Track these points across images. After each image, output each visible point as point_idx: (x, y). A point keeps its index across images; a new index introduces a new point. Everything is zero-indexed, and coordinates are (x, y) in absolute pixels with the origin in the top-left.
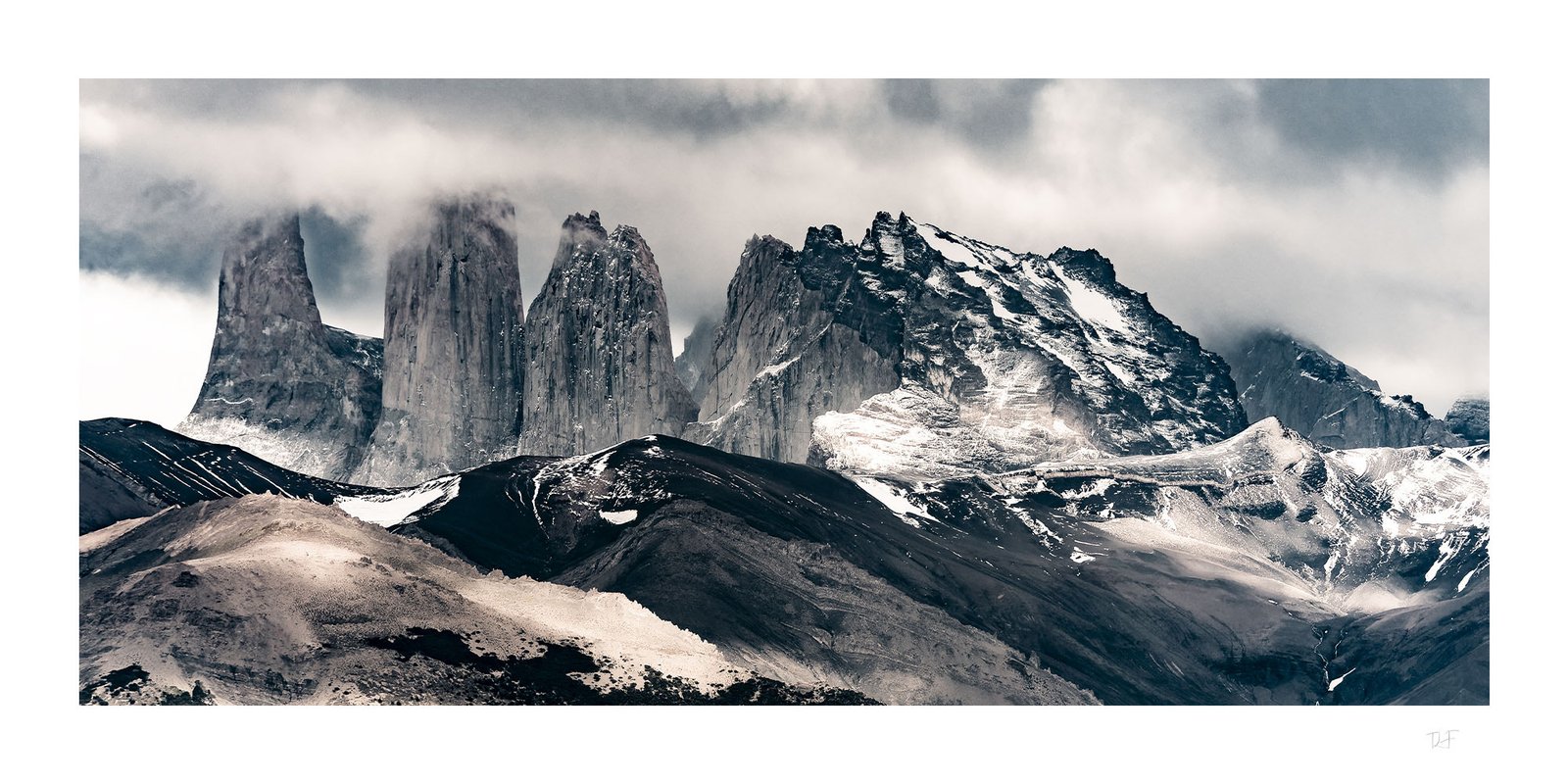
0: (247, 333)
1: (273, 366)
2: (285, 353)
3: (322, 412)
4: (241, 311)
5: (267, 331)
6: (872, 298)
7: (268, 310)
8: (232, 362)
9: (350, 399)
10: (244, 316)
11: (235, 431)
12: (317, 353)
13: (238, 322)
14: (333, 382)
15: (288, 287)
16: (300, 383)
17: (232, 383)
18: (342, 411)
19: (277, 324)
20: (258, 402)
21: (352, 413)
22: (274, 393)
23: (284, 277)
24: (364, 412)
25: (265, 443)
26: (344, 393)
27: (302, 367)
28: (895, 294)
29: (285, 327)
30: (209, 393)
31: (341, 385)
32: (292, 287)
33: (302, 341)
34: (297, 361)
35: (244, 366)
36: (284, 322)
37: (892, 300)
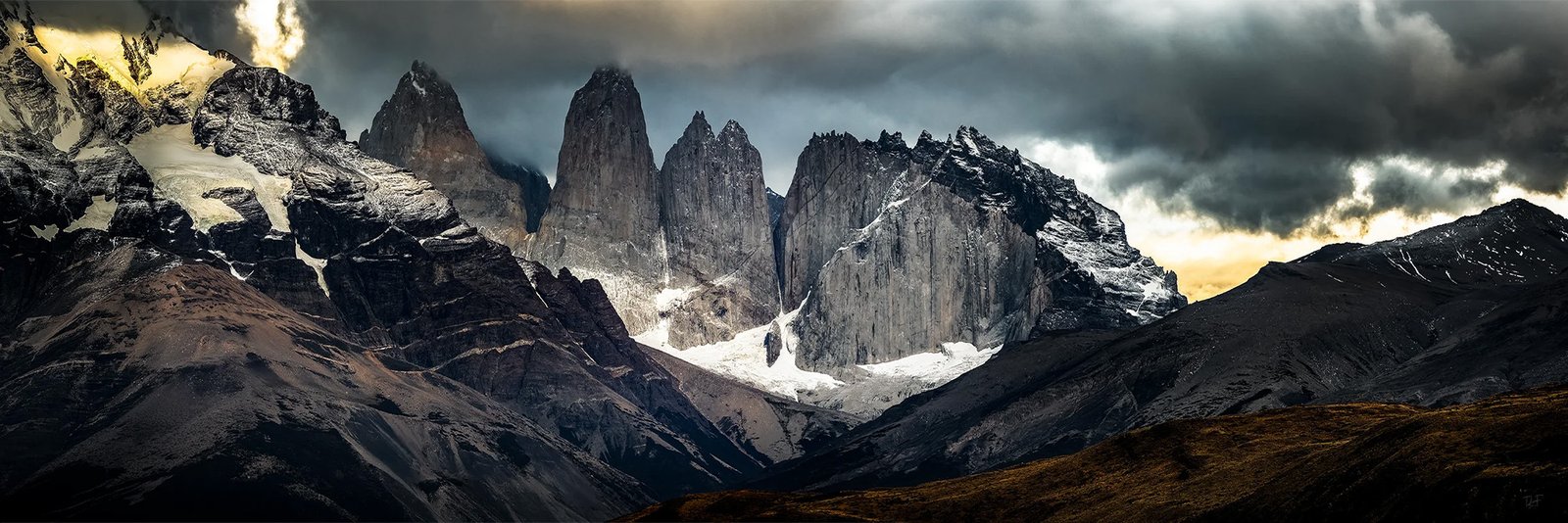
0: (432, 159)
1: (453, 179)
2: (461, 173)
4: (428, 148)
5: (447, 160)
6: (962, 171)
7: (448, 148)
10: (431, 151)
13: (426, 154)
14: (500, 191)
15: (463, 137)
19: (455, 157)
26: (508, 198)
27: (474, 181)
28: (976, 169)
29: (460, 159)
31: (506, 193)
32: (467, 137)
33: (474, 167)
37: (975, 172)
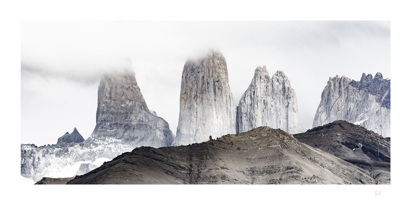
0: (115, 105)
1: (126, 118)
2: (131, 113)
3: (147, 135)
4: (112, 98)
5: (123, 105)
7: (123, 98)
8: (109, 116)
9: (159, 130)
10: (113, 100)
11: (112, 141)
12: (145, 113)
13: (111, 102)
14: (152, 124)
15: (132, 90)
16: (137, 124)
17: (109, 124)
18: (156, 134)
19: (127, 103)
20: (121, 131)
21: (160, 135)
22: (126, 127)
23: (130, 86)
24: (165, 135)
25: (125, 145)
26: (157, 128)
27: (138, 118)
29: (130, 104)
30: (100, 127)
31: (155, 125)
32: (134, 90)
33: (138, 109)
34: (136, 116)
35: (114, 118)
36: (130, 102)
